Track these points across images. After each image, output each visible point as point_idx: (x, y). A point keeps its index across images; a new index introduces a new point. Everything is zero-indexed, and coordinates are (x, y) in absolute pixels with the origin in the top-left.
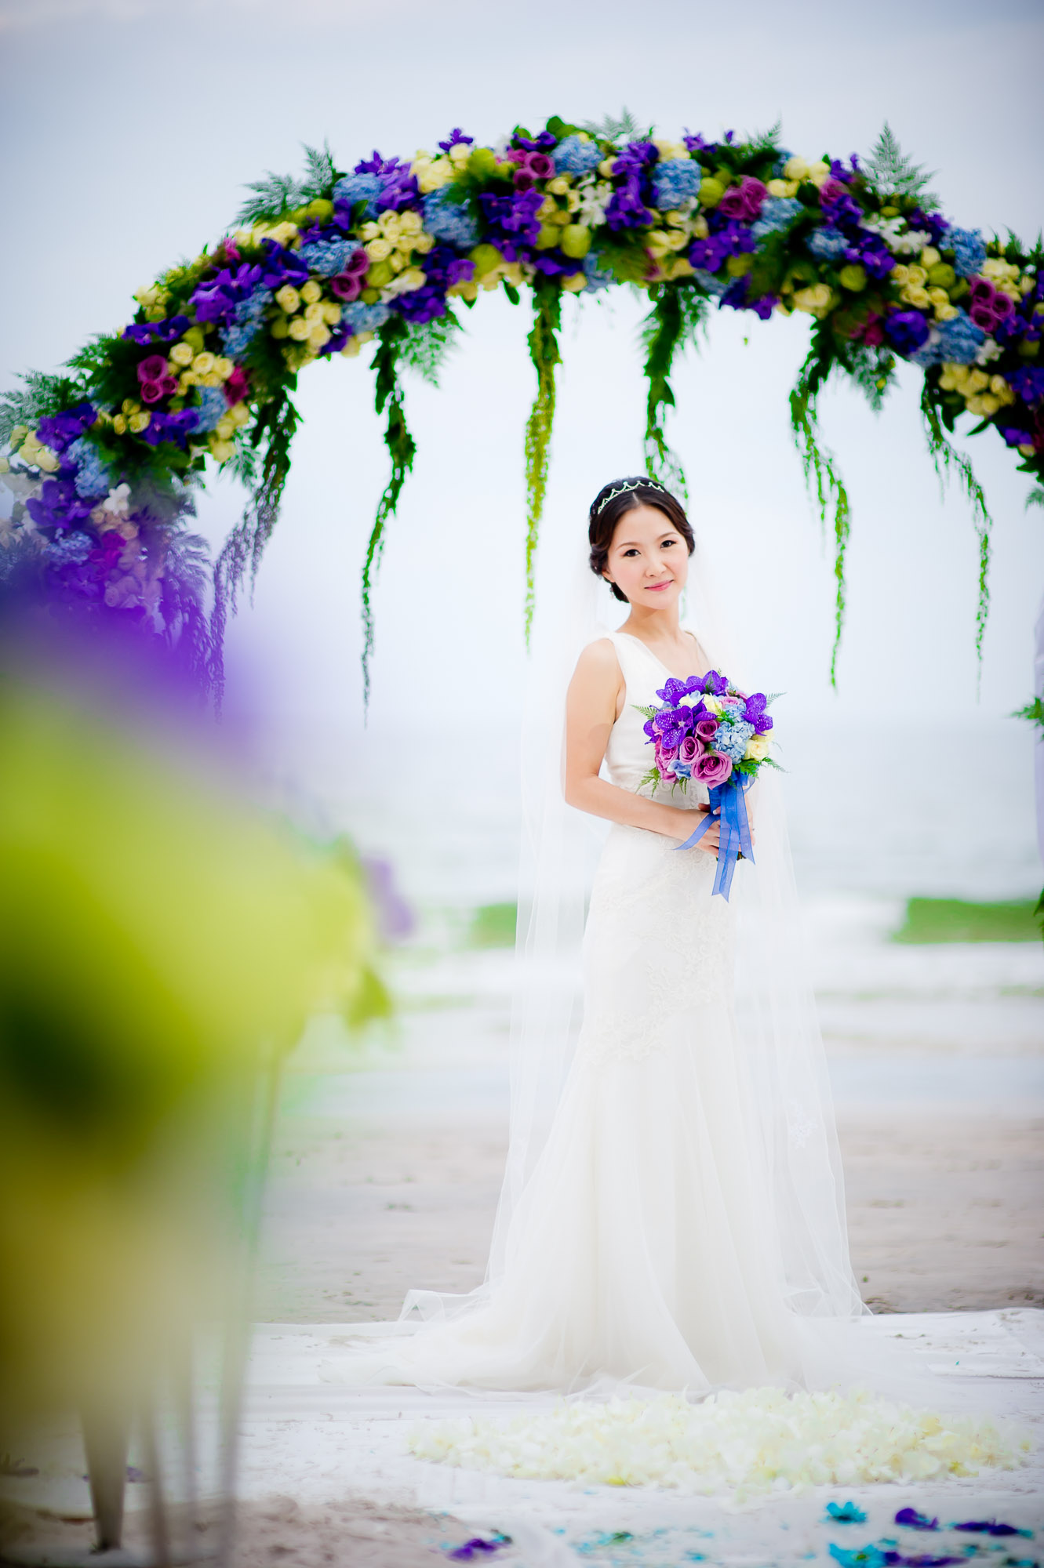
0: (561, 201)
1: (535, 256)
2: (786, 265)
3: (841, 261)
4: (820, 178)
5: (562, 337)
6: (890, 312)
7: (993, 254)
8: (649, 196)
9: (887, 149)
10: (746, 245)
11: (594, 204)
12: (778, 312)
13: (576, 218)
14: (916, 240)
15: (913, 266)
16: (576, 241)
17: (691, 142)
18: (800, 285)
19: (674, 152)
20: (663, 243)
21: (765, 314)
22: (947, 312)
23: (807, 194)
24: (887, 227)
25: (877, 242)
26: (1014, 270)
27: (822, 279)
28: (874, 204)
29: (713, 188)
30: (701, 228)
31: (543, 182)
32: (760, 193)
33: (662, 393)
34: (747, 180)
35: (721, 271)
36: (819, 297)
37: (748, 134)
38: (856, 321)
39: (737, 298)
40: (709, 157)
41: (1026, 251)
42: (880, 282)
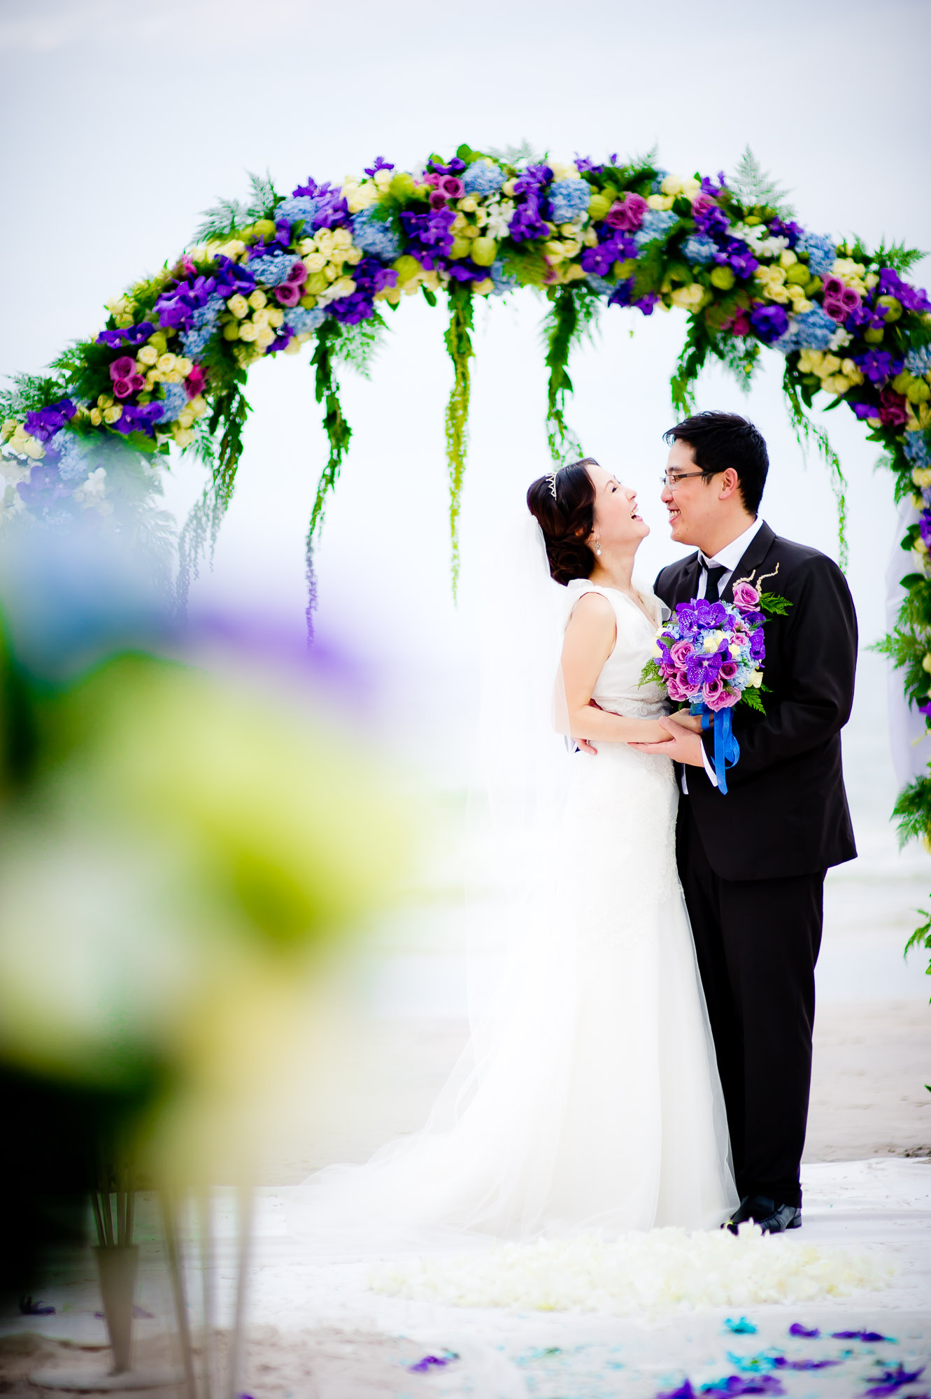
0: (471, 216)
1: (449, 265)
2: (664, 268)
3: (712, 264)
4: (693, 193)
5: (476, 336)
6: (756, 307)
7: (842, 255)
8: (546, 211)
9: (749, 166)
10: (629, 252)
11: (500, 220)
12: (658, 308)
13: (484, 231)
14: (776, 245)
15: (773, 266)
16: (485, 251)
17: (581, 164)
18: (677, 285)
19: (568, 175)
20: (559, 252)
21: (648, 310)
22: (803, 305)
23: (681, 208)
24: (750, 233)
25: (742, 247)
26: (860, 268)
27: (696, 281)
28: (738, 214)
29: (601, 203)
30: (591, 238)
31: (455, 201)
32: (639, 208)
33: (561, 381)
34: (630, 196)
35: (609, 274)
36: (694, 295)
37: (630, 159)
38: (727, 313)
39: (623, 297)
40: (597, 177)
41: (870, 253)
42: (744, 280)
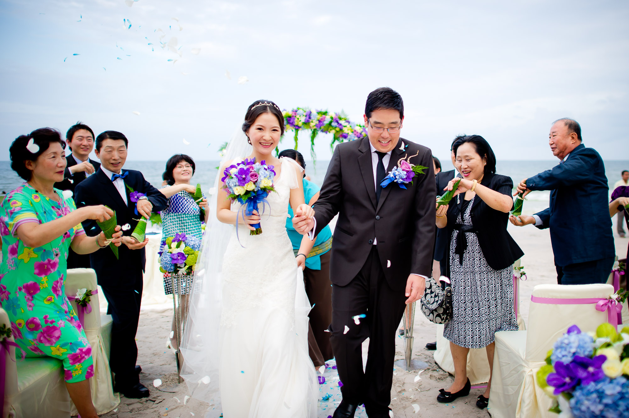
0: (298, 119)
1: (294, 126)
2: (328, 127)
3: (336, 127)
4: (334, 116)
5: (299, 137)
6: (342, 134)
7: (357, 125)
8: (310, 118)
10: (323, 125)
11: (303, 119)
13: (300, 121)
14: (346, 124)
15: (345, 127)
16: (300, 124)
18: (331, 130)
19: (314, 112)
20: (312, 124)
21: (327, 133)
22: (350, 133)
23: (332, 118)
24: (342, 122)
25: (341, 125)
28: (341, 119)
29: (319, 117)
30: (317, 122)
31: (295, 117)
32: (325, 118)
33: (313, 144)
34: (323, 116)
35: (320, 128)
36: (333, 132)
37: (324, 111)
38: (338, 135)
39: (322, 131)
40: (319, 113)
41: (361, 125)
42: (341, 129)
